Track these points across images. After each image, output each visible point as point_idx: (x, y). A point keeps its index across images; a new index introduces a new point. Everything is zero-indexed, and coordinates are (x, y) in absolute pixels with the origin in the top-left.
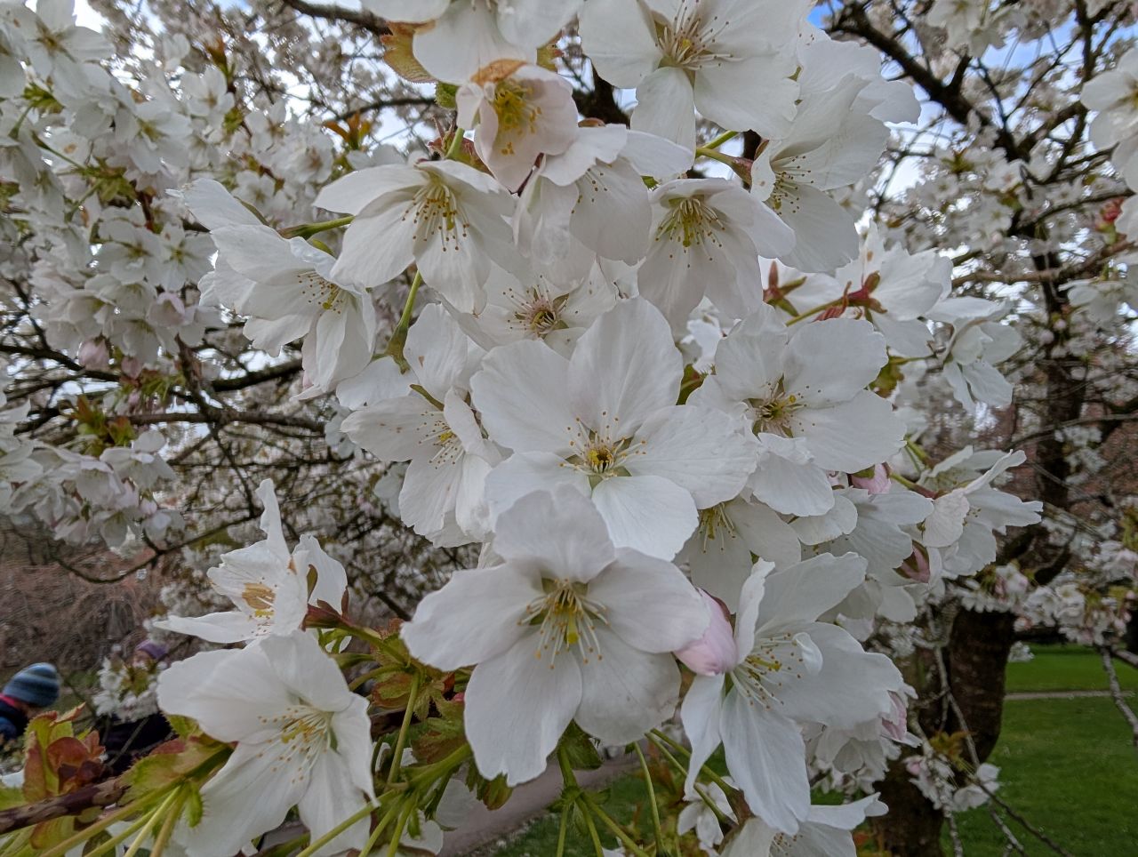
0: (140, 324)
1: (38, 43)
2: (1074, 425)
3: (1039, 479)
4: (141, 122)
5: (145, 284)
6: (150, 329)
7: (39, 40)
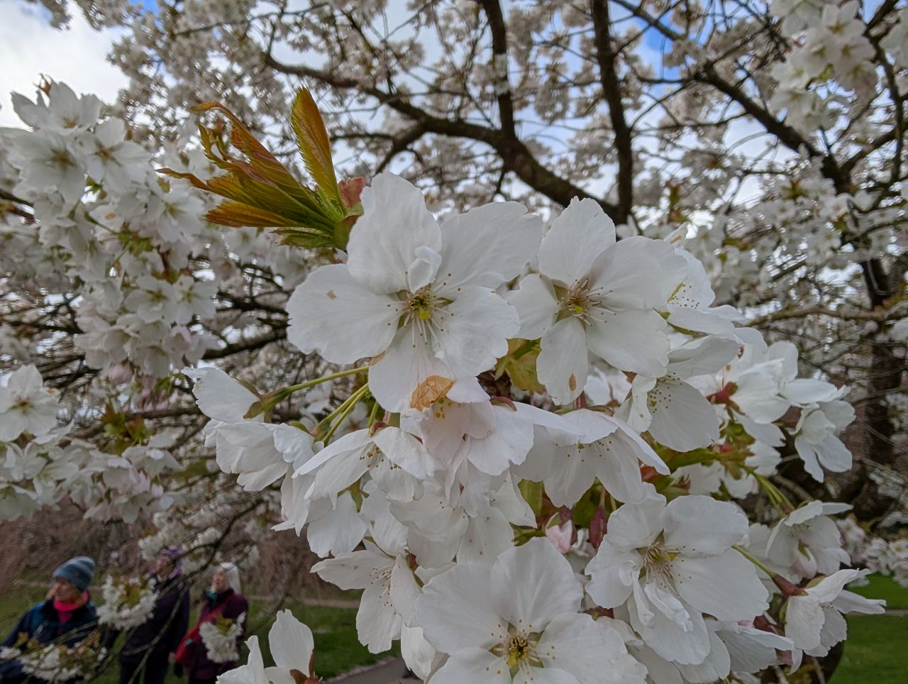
0: (156, 350)
1: (95, 156)
2: (897, 393)
3: (868, 436)
4: (167, 204)
5: (163, 320)
6: (163, 353)
7: (96, 154)
